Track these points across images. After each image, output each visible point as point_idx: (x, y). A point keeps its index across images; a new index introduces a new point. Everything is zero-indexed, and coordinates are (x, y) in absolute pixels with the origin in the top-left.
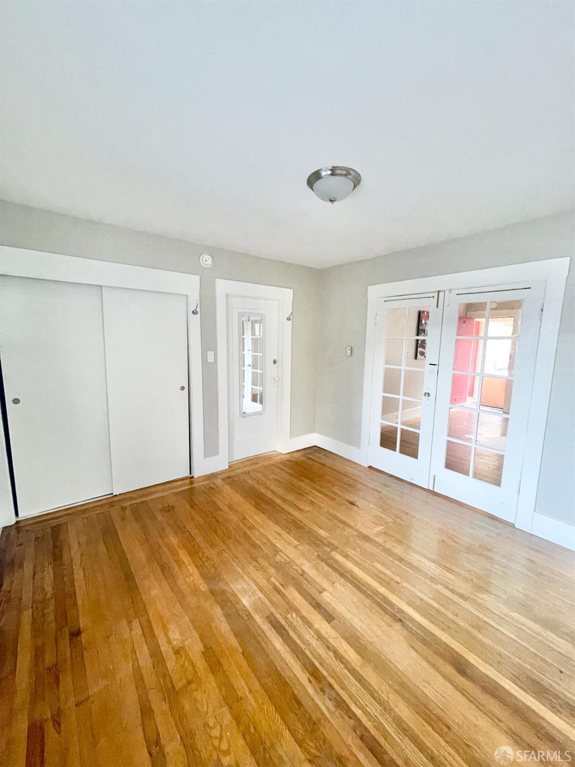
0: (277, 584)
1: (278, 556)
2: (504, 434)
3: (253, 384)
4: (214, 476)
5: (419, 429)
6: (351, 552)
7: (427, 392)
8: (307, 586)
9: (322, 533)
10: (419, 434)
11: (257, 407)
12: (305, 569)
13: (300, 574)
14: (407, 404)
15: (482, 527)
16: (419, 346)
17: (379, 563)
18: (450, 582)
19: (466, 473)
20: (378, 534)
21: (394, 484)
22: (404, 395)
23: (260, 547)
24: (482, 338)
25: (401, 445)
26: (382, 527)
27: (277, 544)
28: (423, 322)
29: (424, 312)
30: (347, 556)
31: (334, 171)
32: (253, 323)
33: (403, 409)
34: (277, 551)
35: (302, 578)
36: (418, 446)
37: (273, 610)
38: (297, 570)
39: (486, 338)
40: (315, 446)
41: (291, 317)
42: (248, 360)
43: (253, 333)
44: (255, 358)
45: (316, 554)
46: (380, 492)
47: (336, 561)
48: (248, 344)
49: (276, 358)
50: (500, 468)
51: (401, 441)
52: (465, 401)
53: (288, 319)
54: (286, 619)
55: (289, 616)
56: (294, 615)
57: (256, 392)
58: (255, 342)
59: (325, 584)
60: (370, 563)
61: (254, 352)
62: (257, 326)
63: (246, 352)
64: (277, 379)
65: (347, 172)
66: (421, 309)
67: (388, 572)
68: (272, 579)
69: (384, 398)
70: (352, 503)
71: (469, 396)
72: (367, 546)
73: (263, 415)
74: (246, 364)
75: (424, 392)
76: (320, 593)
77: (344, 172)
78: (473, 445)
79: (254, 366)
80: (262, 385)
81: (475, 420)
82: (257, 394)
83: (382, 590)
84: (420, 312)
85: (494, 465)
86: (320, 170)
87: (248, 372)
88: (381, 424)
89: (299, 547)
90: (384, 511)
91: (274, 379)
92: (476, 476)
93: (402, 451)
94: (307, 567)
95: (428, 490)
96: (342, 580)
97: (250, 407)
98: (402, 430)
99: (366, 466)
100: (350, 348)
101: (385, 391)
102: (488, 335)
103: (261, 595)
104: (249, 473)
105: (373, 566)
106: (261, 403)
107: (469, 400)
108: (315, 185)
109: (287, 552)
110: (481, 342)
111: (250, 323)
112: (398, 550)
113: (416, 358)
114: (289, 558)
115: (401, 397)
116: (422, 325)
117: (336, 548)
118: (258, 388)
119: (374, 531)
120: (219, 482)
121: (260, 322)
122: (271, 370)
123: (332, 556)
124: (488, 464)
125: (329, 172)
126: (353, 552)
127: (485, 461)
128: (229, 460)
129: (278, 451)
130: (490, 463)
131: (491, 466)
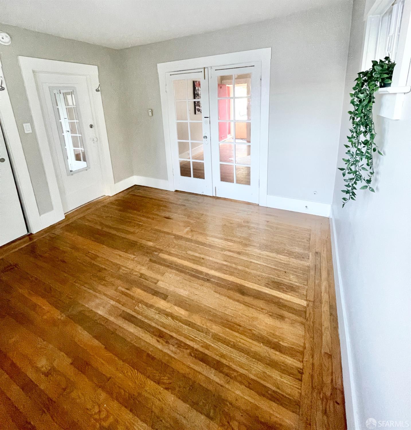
0: (123, 290)
2: (249, 154)
3: (74, 146)
5: (203, 160)
6: (173, 251)
7: (205, 135)
8: (145, 282)
9: (151, 244)
10: (203, 163)
11: (82, 164)
12: (143, 272)
13: (139, 277)
14: (194, 145)
15: (244, 211)
16: (196, 105)
17: (190, 250)
18: (231, 247)
19: (232, 181)
21: (192, 198)
22: (192, 139)
24: (232, 98)
25: (194, 172)
26: (189, 228)
28: (197, 88)
29: (196, 81)
30: (170, 254)
32: (65, 94)
33: (192, 148)
34: (119, 267)
35: (142, 279)
36: (203, 170)
37: (123, 308)
38: (136, 275)
39: (234, 98)
40: (135, 185)
41: (99, 89)
42: (66, 126)
43: (67, 103)
44: (72, 125)
45: (148, 259)
46: (184, 205)
47: (163, 259)
48: (63, 113)
49: (92, 124)
50: (249, 174)
51: (194, 169)
52: (226, 137)
54: (135, 311)
55: (136, 308)
56: (140, 305)
57: (78, 153)
58: (69, 111)
59: (158, 277)
61: (70, 120)
62: (69, 97)
63: (62, 120)
64: (95, 140)
66: (195, 80)
67: (197, 255)
68: (120, 288)
69: (179, 143)
70: (168, 218)
71: (228, 134)
72: (182, 242)
73: (88, 170)
74: (64, 130)
75: (203, 136)
76: (156, 283)
78: (234, 164)
79: (73, 130)
80: (83, 145)
81: (233, 148)
82: (80, 154)
83: (195, 266)
84: (194, 82)
85: (246, 173)
87: (68, 137)
88: (180, 160)
90: (189, 216)
91: (93, 140)
92: (238, 182)
93: (195, 176)
94: (144, 270)
95: (213, 197)
96: (169, 270)
97: (75, 165)
98: (193, 162)
99: (174, 191)
100: (151, 110)
101: (179, 138)
103: (112, 302)
104: (84, 217)
105: (187, 254)
106: (85, 160)
107: (229, 136)
109: (127, 265)
110: (232, 100)
111: (62, 95)
112: (201, 239)
113: (195, 113)
114: (129, 269)
115: (190, 141)
116: (196, 90)
117: (161, 251)
118: (80, 149)
121: (71, 93)
122: (89, 133)
123: (159, 257)
124: (243, 173)
126: (173, 249)
127: (241, 172)
128: (64, 212)
129: (107, 195)
130: (244, 173)
131: (244, 174)
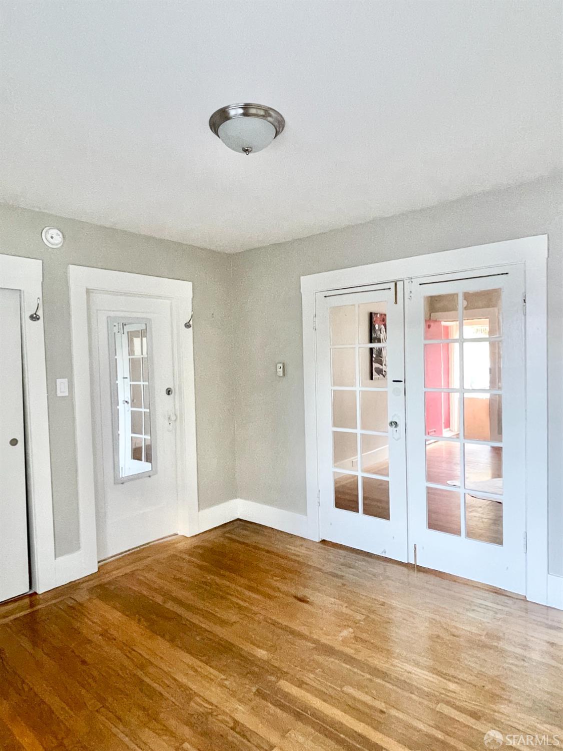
1: (192, 704)
2: (498, 473)
3: (133, 432)
4: (73, 586)
5: (387, 475)
6: (309, 678)
7: (394, 420)
9: (262, 653)
10: (388, 482)
11: (143, 466)
15: (487, 608)
17: (351, 685)
18: (454, 695)
19: (457, 532)
20: (344, 641)
21: (361, 563)
22: (363, 428)
23: (161, 694)
24: (455, 341)
25: (364, 504)
26: (351, 630)
27: (190, 685)
28: (377, 327)
29: (376, 314)
30: (301, 684)
31: (247, 109)
32: (131, 336)
34: (190, 695)
35: (234, 733)
36: (388, 503)
39: (462, 341)
40: (239, 520)
41: (191, 323)
42: (124, 394)
43: (131, 352)
44: (135, 390)
45: (254, 689)
46: (341, 577)
47: (286, 695)
48: (123, 368)
49: (171, 386)
50: (498, 520)
51: (365, 498)
52: (441, 434)
53: (187, 326)
57: (139, 444)
58: (134, 364)
59: (273, 737)
60: (339, 689)
61: (133, 381)
62: (137, 341)
63: (120, 381)
64: (173, 418)
65: (267, 113)
66: (373, 311)
67: (367, 699)
69: (335, 433)
70: (302, 600)
72: (332, 662)
73: (152, 477)
74: (121, 398)
75: (389, 421)
77: (262, 113)
78: (461, 491)
79: (135, 400)
80: (149, 431)
81: (458, 458)
82: (141, 447)
84: (371, 314)
86: (228, 107)
87: (125, 414)
88: (335, 473)
89: (226, 683)
90: (350, 603)
91: (169, 418)
92: (470, 535)
93: (367, 511)
95: (407, 565)
97: (129, 466)
98: (364, 478)
99: (318, 540)
100: (281, 365)
101: (335, 425)
102: (465, 337)
104: (133, 573)
105: (343, 692)
106: (149, 459)
108: (221, 127)
109: (207, 694)
110: (456, 346)
111: (125, 336)
112: (378, 661)
113: (371, 378)
114: (211, 704)
115: (359, 431)
116: (375, 332)
118: (143, 436)
119: (339, 638)
120: (82, 596)
121: (142, 334)
122: (164, 405)
123: (280, 690)
125: (241, 111)
126: (312, 676)
127: (477, 515)
128: (98, 558)
129: (181, 533)
130: (484, 516)
131: (486, 520)
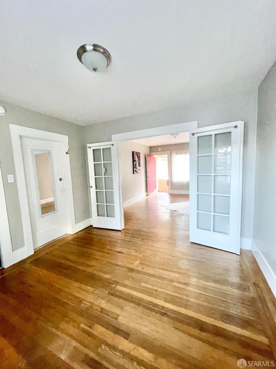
0: (85, 327)
1: (82, 305)
8: (106, 318)
9: (107, 276)
12: (102, 306)
13: (100, 312)
17: (143, 282)
20: (137, 266)
26: (139, 261)
27: (80, 296)
30: (125, 286)
35: (102, 314)
38: (97, 310)
45: (107, 292)
46: (132, 241)
47: (120, 292)
53: (67, 153)
60: (139, 285)
68: (82, 325)
70: (119, 252)
72: (134, 275)
94: (104, 304)
96: (127, 303)
109: (88, 299)
113: (134, 173)
114: (91, 303)
117: (117, 283)
119: (135, 264)
123: (117, 290)
126: (128, 281)
